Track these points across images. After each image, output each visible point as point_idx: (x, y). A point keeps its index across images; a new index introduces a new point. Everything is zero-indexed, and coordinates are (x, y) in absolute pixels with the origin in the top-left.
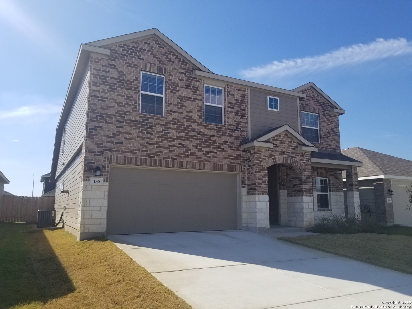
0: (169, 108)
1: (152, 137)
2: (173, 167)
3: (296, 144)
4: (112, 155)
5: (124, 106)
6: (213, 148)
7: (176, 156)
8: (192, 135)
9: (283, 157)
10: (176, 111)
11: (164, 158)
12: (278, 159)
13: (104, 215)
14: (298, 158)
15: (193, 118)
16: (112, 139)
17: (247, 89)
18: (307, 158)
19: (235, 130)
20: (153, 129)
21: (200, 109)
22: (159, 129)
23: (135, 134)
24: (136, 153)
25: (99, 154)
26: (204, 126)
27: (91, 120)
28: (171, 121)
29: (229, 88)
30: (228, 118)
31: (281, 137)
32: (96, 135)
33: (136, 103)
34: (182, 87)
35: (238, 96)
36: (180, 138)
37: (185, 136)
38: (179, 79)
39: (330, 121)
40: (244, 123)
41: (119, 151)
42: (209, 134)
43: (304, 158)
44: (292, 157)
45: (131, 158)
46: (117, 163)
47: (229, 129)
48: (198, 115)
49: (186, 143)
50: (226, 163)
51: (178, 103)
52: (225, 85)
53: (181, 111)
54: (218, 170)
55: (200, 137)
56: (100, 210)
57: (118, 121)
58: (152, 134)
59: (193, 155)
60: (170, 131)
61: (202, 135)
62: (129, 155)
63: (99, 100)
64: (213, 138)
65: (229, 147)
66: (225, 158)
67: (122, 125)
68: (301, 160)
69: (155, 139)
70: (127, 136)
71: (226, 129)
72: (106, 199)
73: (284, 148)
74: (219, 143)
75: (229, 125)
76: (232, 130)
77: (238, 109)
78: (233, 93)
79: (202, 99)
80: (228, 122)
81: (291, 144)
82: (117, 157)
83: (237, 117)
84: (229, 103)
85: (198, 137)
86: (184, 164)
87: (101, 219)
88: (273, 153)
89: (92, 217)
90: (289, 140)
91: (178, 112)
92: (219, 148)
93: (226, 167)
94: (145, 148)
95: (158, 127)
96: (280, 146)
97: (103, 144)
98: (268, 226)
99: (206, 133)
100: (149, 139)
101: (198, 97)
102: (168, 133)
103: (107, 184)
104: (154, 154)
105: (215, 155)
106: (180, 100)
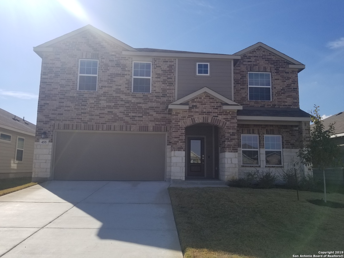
0: (101, 84)
1: (86, 107)
2: (103, 130)
3: (219, 104)
4: (55, 123)
5: (65, 87)
6: (139, 113)
7: (106, 121)
8: (120, 104)
9: (203, 117)
10: (106, 86)
11: (95, 123)
12: (197, 119)
13: (49, 165)
14: (220, 117)
15: (121, 90)
16: (56, 111)
17: (175, 60)
18: (232, 117)
19: (161, 97)
20: (87, 101)
21: (128, 82)
22: (91, 101)
23: (72, 107)
24: (73, 121)
25: (46, 122)
26: (132, 95)
27: (41, 100)
28: (102, 94)
29: (156, 61)
30: (155, 87)
31: (202, 99)
32: (44, 110)
33: (74, 84)
34: (112, 67)
35: (165, 67)
36: (109, 107)
37: (114, 105)
38: (110, 61)
39: (285, 78)
40: (171, 89)
41: (60, 120)
42: (136, 102)
43: (229, 117)
44: (213, 116)
45: (69, 124)
46: (58, 129)
47: (155, 96)
48: (126, 87)
49: (115, 111)
50: (151, 125)
51: (108, 79)
52: (153, 59)
53: (111, 85)
54: (144, 131)
55: (127, 105)
56: (45, 162)
57: (60, 98)
58: (86, 105)
59: (120, 120)
60: (101, 102)
61: (129, 103)
62: (67, 122)
63: (47, 85)
64: (139, 105)
65: (154, 111)
66: (151, 121)
67: (63, 100)
68: (224, 119)
69: (88, 109)
70: (66, 108)
71: (152, 96)
72: (50, 155)
73: (205, 108)
74: (145, 109)
75: (156, 93)
76: (159, 96)
77: (165, 78)
78: (161, 65)
79: (130, 74)
80: (155, 91)
81: (213, 104)
82: (59, 124)
83: (163, 85)
84: (156, 74)
85: (125, 105)
86: (112, 128)
87: (46, 168)
88: (192, 114)
89: (40, 167)
90: (211, 100)
91: (108, 87)
92: (145, 113)
93: (152, 128)
94: (80, 117)
95: (91, 100)
96: (200, 107)
97: (49, 116)
98: (184, 179)
99: (133, 101)
100: (83, 110)
101: (126, 73)
102: (99, 104)
103: (51, 144)
104: (87, 121)
105: (141, 119)
106: (110, 77)
